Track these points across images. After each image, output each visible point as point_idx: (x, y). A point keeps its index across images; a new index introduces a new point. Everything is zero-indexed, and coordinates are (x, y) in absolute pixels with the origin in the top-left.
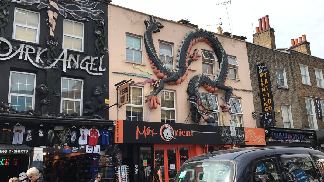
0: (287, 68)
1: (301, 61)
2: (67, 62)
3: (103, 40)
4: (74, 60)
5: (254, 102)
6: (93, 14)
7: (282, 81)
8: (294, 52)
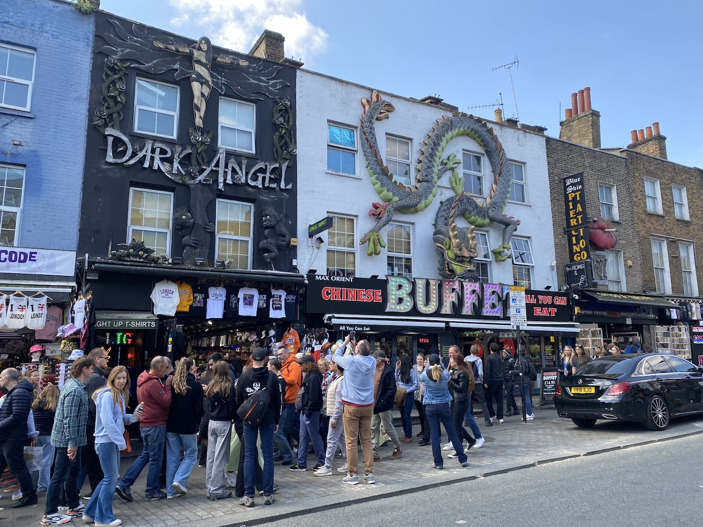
0: (620, 183)
1: (647, 171)
2: (225, 172)
3: (288, 134)
4: (237, 169)
5: (555, 244)
6: (270, 88)
7: (610, 207)
8: (635, 154)
